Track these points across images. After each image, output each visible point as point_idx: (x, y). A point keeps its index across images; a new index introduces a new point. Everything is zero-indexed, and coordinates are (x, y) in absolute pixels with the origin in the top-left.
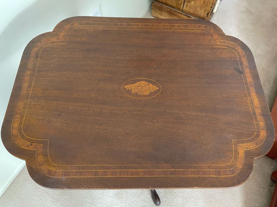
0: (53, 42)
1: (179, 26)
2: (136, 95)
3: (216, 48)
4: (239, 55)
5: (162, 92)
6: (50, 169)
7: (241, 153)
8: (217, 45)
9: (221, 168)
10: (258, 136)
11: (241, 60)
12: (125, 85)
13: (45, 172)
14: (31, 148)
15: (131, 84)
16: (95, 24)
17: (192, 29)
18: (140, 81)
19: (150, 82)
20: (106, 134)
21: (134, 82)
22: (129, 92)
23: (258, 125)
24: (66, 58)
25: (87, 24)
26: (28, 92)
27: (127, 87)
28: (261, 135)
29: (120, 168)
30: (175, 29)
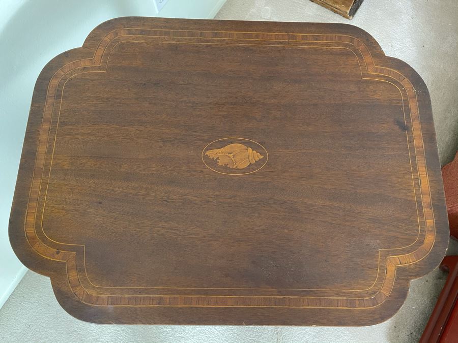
0: (84, 68)
1: (304, 38)
2: (226, 168)
3: (366, 81)
4: (405, 95)
5: (268, 164)
6: (89, 293)
7: (391, 270)
8: (370, 76)
9: (356, 296)
10: (421, 242)
11: (407, 105)
12: (207, 149)
13: (81, 298)
14: (58, 259)
15: (217, 148)
16: (155, 33)
17: (327, 44)
18: (232, 143)
19: (248, 144)
20: (176, 237)
21: (223, 144)
22: (213, 163)
23: (423, 223)
24: (107, 98)
25: (142, 32)
26: (47, 161)
27: (211, 154)
28: (426, 241)
29: (198, 293)
30: (296, 44)
